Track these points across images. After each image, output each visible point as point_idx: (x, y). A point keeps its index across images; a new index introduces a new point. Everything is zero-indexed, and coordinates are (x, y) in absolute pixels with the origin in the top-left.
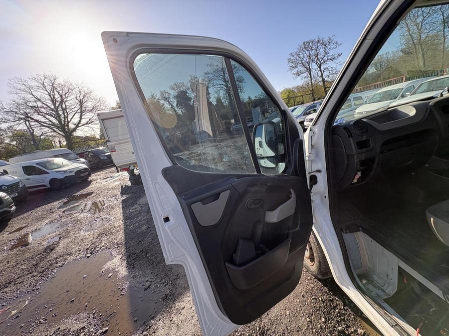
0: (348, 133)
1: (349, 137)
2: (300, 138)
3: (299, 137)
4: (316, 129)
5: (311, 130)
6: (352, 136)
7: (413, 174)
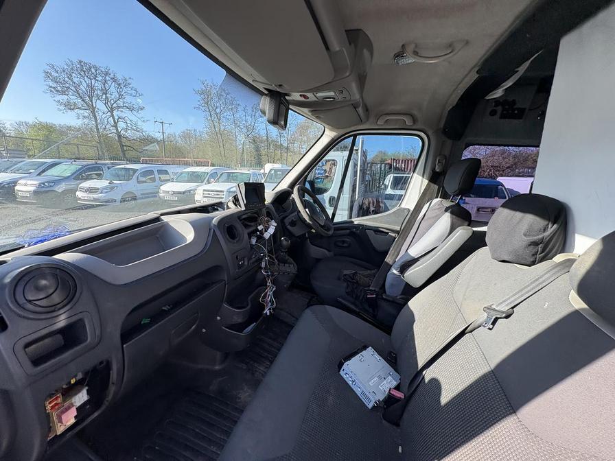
7: (204, 330)
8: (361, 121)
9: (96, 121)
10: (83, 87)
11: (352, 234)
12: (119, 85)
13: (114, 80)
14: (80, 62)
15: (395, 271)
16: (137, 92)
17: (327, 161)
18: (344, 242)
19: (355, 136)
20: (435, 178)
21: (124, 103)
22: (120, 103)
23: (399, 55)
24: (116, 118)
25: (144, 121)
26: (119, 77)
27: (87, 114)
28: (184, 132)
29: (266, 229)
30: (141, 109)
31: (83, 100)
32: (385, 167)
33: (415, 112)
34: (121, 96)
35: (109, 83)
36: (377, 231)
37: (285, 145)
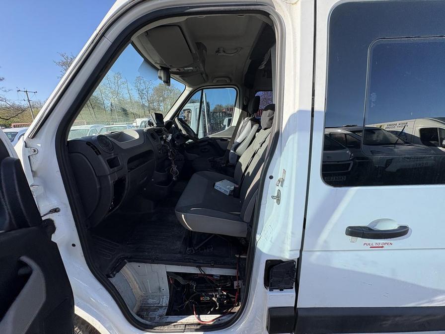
0: (94, 150)
1: (98, 155)
2: (11, 156)
3: (9, 156)
4: (38, 144)
5: (26, 146)
6: (100, 154)
7: (145, 189)
8: (205, 82)
11: (209, 144)
15: (232, 151)
17: (184, 110)
18: (205, 149)
19: (202, 90)
20: (244, 108)
23: (218, 51)
29: (167, 137)
32: (222, 114)
33: (230, 76)
36: (222, 139)
37: (147, 104)
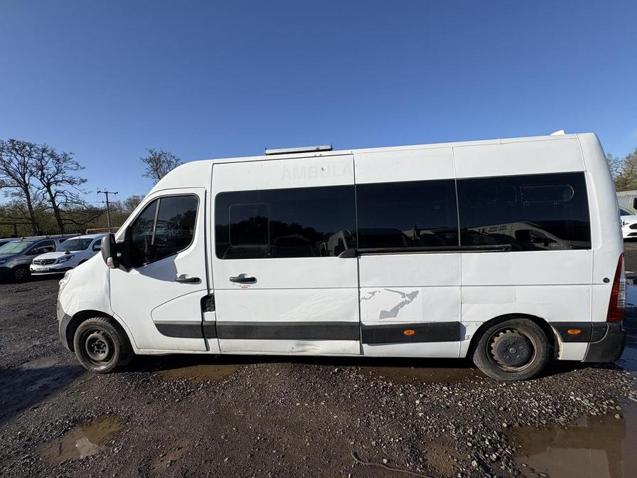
9: (28, 197)
10: (14, 165)
12: (58, 160)
13: (52, 156)
14: (12, 141)
16: (78, 165)
21: (63, 177)
22: (59, 177)
24: (53, 193)
25: (86, 193)
26: (59, 153)
27: (17, 191)
28: (130, 199)
30: (84, 182)
31: (14, 178)
34: (59, 171)
35: (46, 159)
